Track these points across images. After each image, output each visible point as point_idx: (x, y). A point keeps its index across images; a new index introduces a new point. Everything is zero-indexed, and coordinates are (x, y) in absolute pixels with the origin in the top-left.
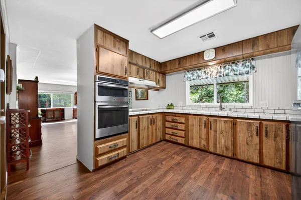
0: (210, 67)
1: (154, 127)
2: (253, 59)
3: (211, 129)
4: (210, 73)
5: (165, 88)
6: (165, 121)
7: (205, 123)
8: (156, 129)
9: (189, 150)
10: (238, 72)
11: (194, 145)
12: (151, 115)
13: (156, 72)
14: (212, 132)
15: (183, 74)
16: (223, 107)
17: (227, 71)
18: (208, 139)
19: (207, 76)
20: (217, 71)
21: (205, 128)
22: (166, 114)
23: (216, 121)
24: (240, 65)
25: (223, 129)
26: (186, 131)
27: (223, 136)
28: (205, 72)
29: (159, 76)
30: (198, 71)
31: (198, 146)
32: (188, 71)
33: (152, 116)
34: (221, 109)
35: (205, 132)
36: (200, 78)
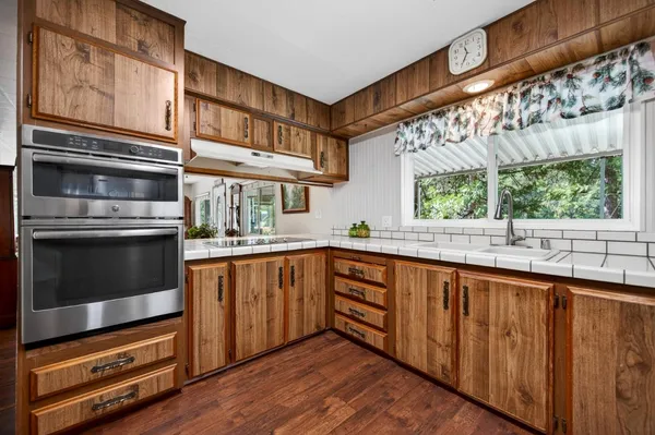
0: (475, 102)
2: (643, 48)
3: (466, 313)
4: (473, 121)
5: (346, 178)
6: (332, 274)
7: (446, 292)
8: (301, 299)
9: (397, 377)
10: (579, 105)
11: (412, 362)
12: (282, 258)
13: (315, 132)
14: (470, 326)
15: (393, 135)
16: (517, 233)
17: (534, 108)
18: (455, 348)
19: (463, 132)
20: (497, 113)
21: (446, 307)
22: (336, 252)
23: (485, 287)
24: (586, 77)
25: (514, 318)
27: (513, 346)
28: (457, 119)
29: (326, 144)
30: (435, 121)
31: (425, 369)
32: (407, 124)
34: (514, 240)
35: (448, 325)
36: (442, 141)
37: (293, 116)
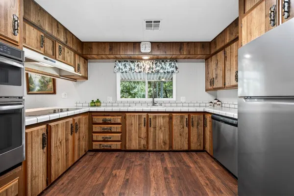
0: (143, 62)
1: (77, 135)
2: (176, 61)
3: (150, 126)
4: (143, 67)
6: (91, 123)
7: (145, 121)
8: (79, 139)
9: (128, 155)
10: (166, 70)
11: (133, 148)
12: (71, 119)
13: (75, 53)
14: (151, 129)
15: (113, 64)
16: (155, 102)
17: (158, 68)
18: (147, 137)
19: (140, 70)
20: (149, 67)
21: (145, 126)
22: (93, 114)
23: (155, 117)
24: (168, 64)
25: (162, 124)
26: (123, 132)
27: (162, 131)
28: (138, 65)
29: (80, 61)
30: (131, 64)
31: (137, 148)
32: (120, 62)
33: (74, 120)
34: (154, 104)
35: (145, 131)
36: (133, 71)
37: (67, 42)
